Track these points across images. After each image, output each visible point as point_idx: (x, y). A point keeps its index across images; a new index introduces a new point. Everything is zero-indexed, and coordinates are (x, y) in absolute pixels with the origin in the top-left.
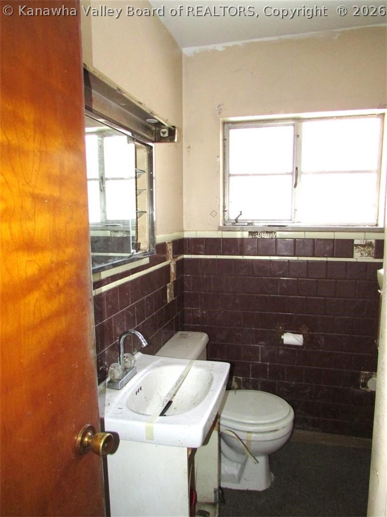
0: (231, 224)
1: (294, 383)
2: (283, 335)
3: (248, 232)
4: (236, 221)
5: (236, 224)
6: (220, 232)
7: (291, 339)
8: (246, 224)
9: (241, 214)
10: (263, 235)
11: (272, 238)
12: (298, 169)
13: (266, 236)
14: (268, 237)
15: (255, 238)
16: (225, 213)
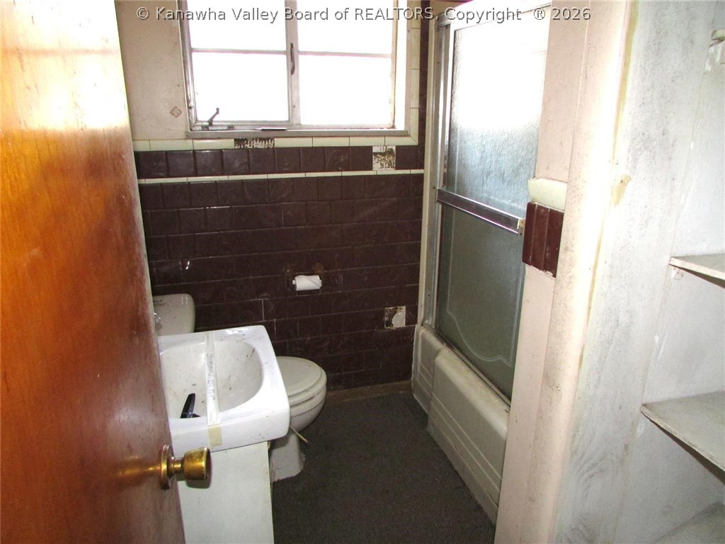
0: (200, 128)
1: (309, 338)
2: (294, 279)
3: (233, 140)
4: (211, 122)
5: (210, 128)
6: (190, 142)
7: (305, 283)
8: (226, 128)
9: (218, 113)
10: (255, 143)
11: (268, 148)
12: (294, 46)
13: (260, 145)
14: (263, 147)
15: (244, 148)
16: (190, 111)
